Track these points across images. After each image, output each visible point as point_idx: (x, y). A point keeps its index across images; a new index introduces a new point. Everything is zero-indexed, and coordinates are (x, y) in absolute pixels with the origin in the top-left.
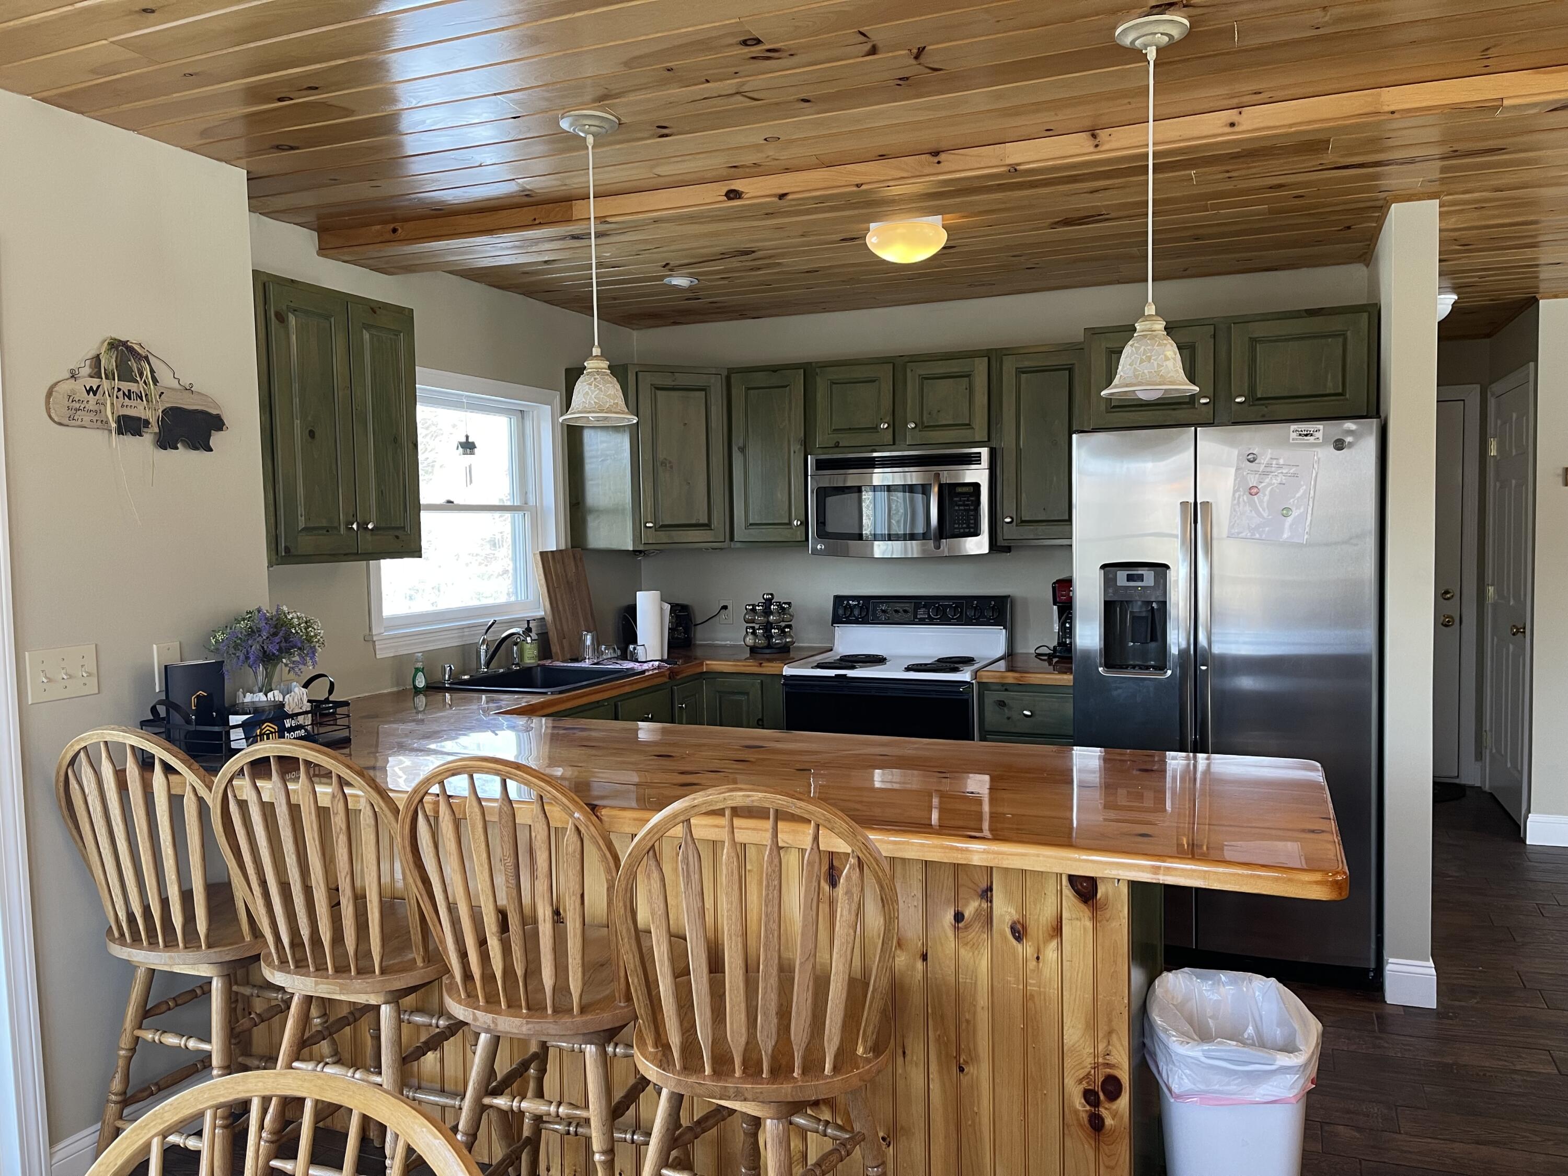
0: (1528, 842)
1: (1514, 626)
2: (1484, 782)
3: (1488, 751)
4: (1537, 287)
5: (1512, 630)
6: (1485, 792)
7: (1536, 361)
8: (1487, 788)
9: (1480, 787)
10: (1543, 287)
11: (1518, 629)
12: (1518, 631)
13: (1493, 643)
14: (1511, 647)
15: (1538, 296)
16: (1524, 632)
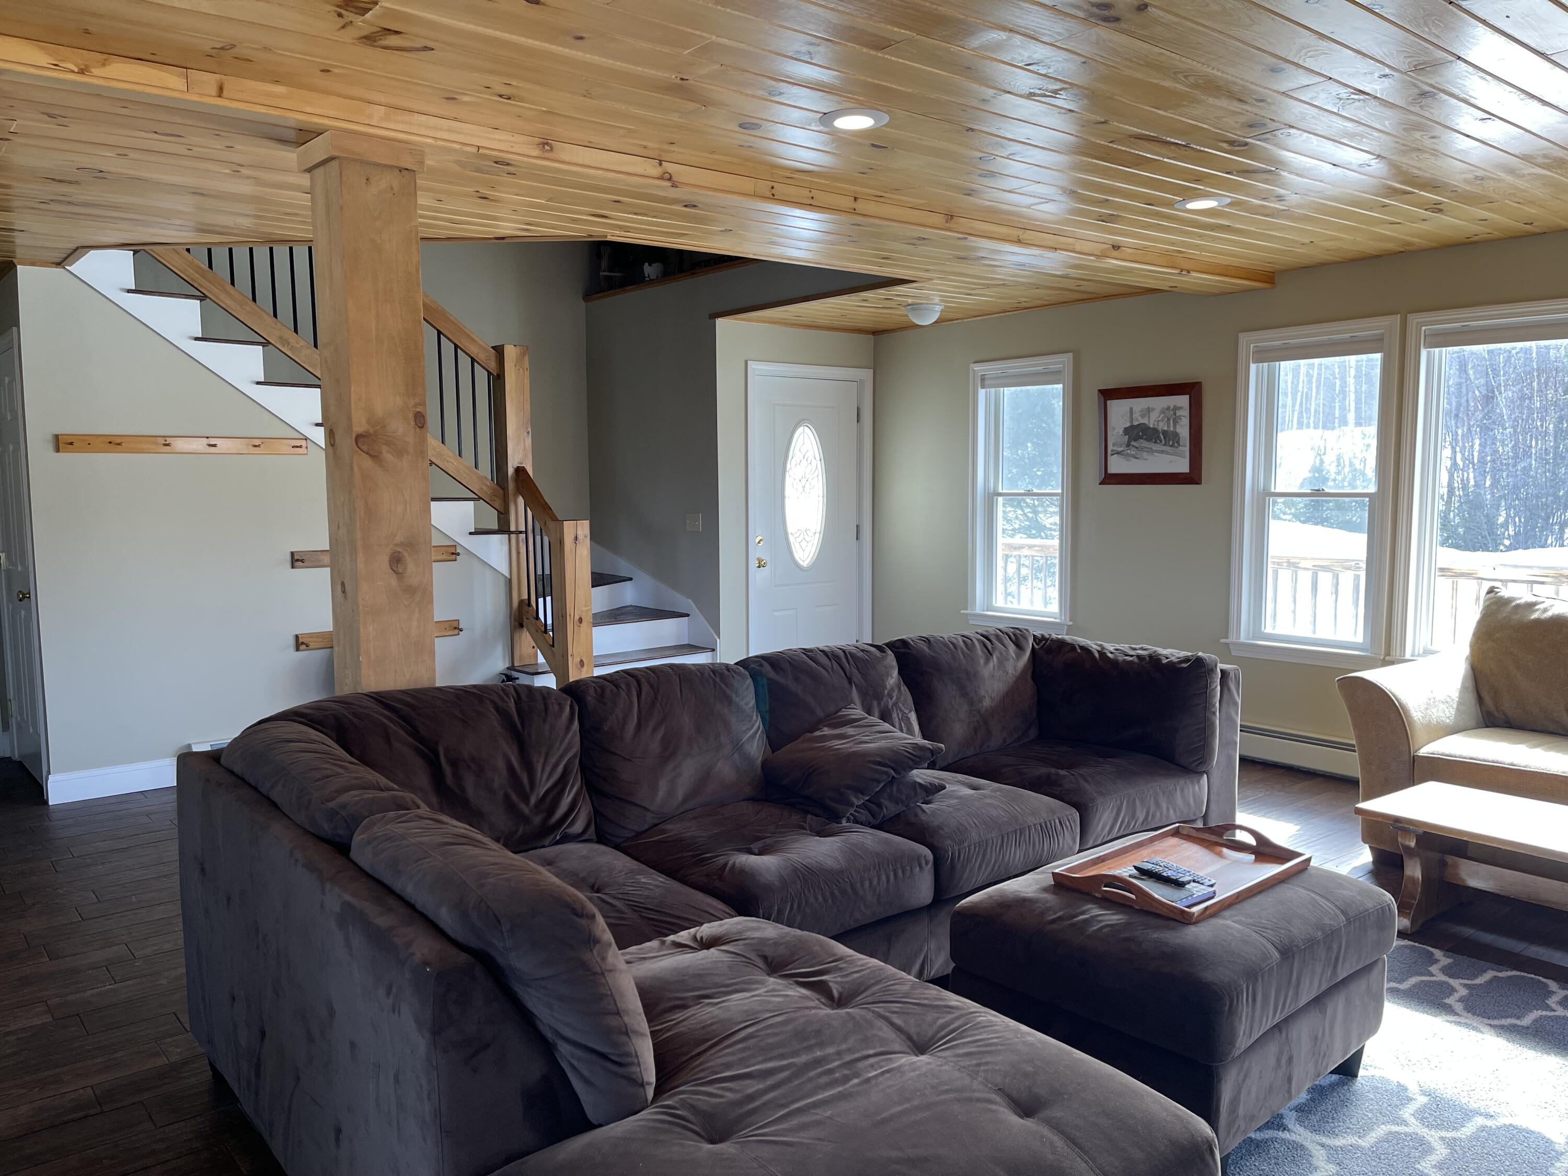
0: (50, 804)
1: (20, 592)
2: (13, 750)
3: (14, 719)
4: (14, 252)
5: (18, 596)
6: (15, 761)
7: (18, 326)
8: (16, 757)
9: (10, 757)
10: (20, 253)
11: (23, 594)
12: (24, 597)
13: (8, 609)
14: (23, 612)
15: (14, 260)
16: (29, 597)
